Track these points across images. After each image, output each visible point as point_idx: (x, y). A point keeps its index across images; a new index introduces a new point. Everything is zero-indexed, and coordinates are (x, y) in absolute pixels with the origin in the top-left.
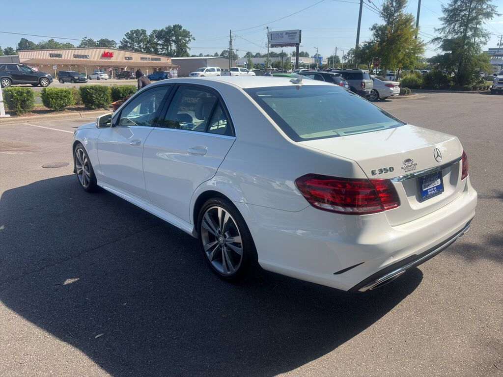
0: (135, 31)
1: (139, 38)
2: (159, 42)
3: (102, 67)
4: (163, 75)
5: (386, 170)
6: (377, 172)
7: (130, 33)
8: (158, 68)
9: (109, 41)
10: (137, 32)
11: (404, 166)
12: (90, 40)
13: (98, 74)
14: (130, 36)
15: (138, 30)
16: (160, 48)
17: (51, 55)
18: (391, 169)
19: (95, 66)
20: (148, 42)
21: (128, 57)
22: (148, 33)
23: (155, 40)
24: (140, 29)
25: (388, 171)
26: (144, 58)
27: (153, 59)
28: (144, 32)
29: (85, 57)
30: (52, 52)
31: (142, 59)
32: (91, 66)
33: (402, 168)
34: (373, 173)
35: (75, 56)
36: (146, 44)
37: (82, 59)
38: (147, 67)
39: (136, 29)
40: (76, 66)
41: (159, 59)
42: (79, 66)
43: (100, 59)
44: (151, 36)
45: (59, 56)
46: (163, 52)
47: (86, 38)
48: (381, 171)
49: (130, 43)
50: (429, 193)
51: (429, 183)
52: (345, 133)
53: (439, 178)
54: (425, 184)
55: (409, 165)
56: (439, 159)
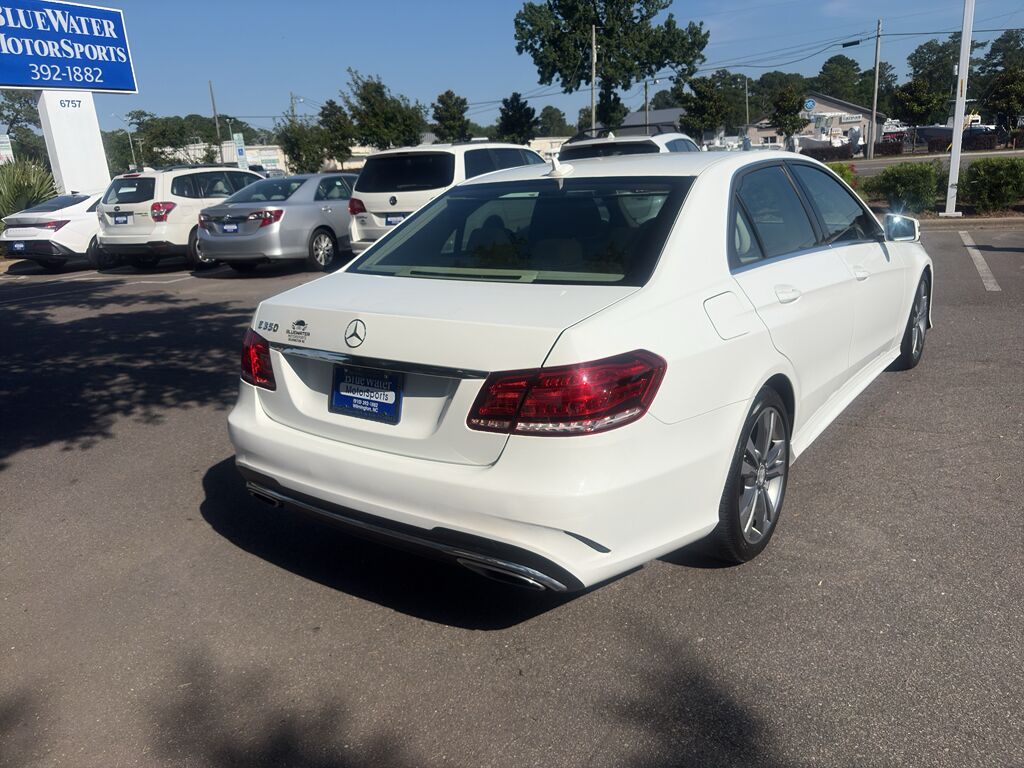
11: (291, 330)
18: (275, 328)
33: (288, 332)
50: (354, 406)
51: (361, 388)
52: (413, 273)
53: (391, 390)
54: (349, 385)
55: (298, 331)
56: (354, 341)
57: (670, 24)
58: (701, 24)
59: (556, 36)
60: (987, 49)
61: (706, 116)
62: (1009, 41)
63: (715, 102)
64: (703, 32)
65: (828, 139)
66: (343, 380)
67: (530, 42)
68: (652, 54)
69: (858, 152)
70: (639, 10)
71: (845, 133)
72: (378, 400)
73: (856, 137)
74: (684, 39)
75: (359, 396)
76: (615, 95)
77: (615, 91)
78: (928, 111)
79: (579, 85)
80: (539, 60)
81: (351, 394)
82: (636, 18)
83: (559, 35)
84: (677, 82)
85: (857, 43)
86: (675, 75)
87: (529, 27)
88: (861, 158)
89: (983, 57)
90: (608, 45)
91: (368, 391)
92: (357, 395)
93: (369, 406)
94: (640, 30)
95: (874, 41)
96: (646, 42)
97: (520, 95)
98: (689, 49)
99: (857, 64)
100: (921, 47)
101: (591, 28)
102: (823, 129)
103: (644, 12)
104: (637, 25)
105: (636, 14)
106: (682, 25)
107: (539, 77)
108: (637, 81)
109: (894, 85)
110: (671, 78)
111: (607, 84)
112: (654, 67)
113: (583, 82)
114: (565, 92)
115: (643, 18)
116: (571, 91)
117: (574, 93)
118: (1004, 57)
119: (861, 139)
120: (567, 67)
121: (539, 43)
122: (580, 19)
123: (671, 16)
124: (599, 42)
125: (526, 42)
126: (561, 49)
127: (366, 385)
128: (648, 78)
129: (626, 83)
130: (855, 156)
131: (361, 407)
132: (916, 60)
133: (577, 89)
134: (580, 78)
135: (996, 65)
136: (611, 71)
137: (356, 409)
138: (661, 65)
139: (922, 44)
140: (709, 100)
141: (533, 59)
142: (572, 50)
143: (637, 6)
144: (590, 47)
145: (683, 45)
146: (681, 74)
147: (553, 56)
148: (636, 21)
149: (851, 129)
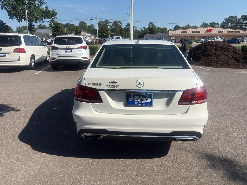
0: (231, 17)
1: (232, 21)
2: (244, 22)
3: (205, 36)
4: (236, 40)
5: (97, 84)
6: (91, 84)
7: (227, 18)
8: (237, 37)
9: (216, 23)
10: (232, 17)
11: (109, 84)
12: (206, 23)
13: (201, 40)
14: (227, 20)
15: (232, 16)
16: (244, 26)
17: (182, 32)
18: (100, 84)
19: (201, 36)
20: (237, 22)
21: (220, 31)
22: (238, 18)
23: (242, 21)
24: (234, 16)
25: (97, 85)
26: (230, 31)
27: (235, 32)
28: (236, 17)
29: (198, 32)
30: (183, 30)
31: (228, 32)
32: (199, 36)
33: (107, 85)
34: (89, 84)
35: (193, 32)
36: (236, 24)
37: (196, 33)
38: (230, 36)
39: (231, 16)
40: (192, 37)
41: (239, 32)
42: (193, 36)
43: (205, 33)
44: (240, 19)
45: (186, 32)
46: (245, 28)
47: (204, 22)
48: (94, 84)
49: (226, 24)
50: (135, 104)
51: (137, 99)
52: (121, 67)
53: (149, 98)
54: (133, 98)
55: (113, 85)
56: (140, 86)
57: (47, 8)
58: (55, 9)
59: (14, 6)
60: (112, 24)
61: (59, 32)
62: (116, 23)
63: (60, 29)
64: (56, 12)
65: (87, 40)
66: (130, 97)
67: (5, 7)
68: (43, 15)
69: (94, 43)
70: (38, 3)
71: (90, 39)
72: (145, 101)
73: (93, 40)
74: (51, 12)
75: (137, 101)
76: (33, 24)
77: (33, 23)
78: (107, 35)
79: (22, 20)
80: (9, 12)
81: (134, 101)
82: (37, 5)
83: (15, 6)
84: (50, 23)
85: (93, 19)
86: (49, 21)
87: (5, 2)
88: (95, 45)
89: (111, 25)
90: (30, 11)
91: (140, 99)
92: (136, 101)
93: (141, 103)
94: (38, 8)
95: (96, 19)
96: (40, 11)
97: (3, 21)
98: (52, 15)
99: (86, 24)
100: (99, 22)
101: (25, 6)
102: (86, 38)
103: (39, 4)
104: (37, 7)
105: (37, 4)
106: (50, 9)
107: (9, 17)
108: (39, 21)
109: (95, 29)
110: (48, 22)
111: (30, 21)
112: (43, 18)
113: (23, 20)
114: (18, 22)
115: (39, 5)
116: (20, 22)
117: (21, 22)
118: (115, 26)
119: (94, 40)
120: (18, 15)
121: (9, 7)
122: (21, 3)
123: (47, 6)
124: (27, 10)
125: (4, 6)
126: (16, 10)
127: (139, 98)
128: (42, 21)
129: (36, 21)
130: (93, 44)
131: (138, 104)
132: (99, 24)
133: (21, 21)
134: (22, 18)
135: (114, 27)
136: (31, 18)
137: (136, 105)
138: (45, 18)
139: (100, 21)
140: (59, 28)
141: (7, 12)
142: (19, 10)
143: (37, 2)
144: (25, 11)
145: (51, 14)
146: (51, 21)
147: (13, 12)
148: (37, 6)
149: (92, 38)
